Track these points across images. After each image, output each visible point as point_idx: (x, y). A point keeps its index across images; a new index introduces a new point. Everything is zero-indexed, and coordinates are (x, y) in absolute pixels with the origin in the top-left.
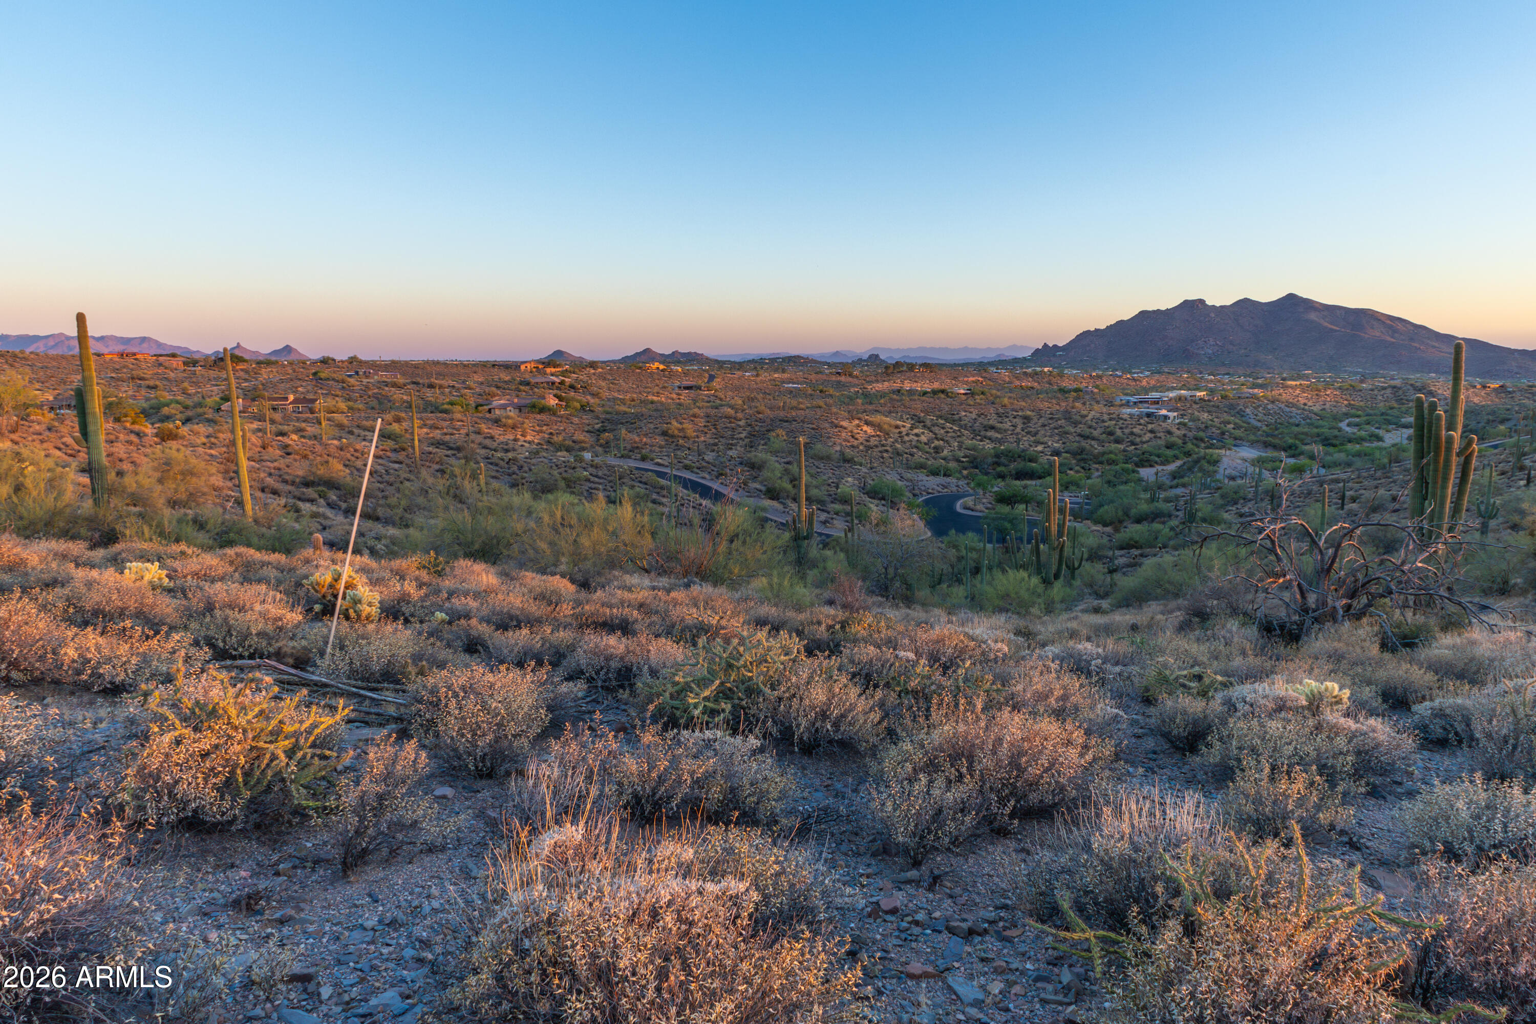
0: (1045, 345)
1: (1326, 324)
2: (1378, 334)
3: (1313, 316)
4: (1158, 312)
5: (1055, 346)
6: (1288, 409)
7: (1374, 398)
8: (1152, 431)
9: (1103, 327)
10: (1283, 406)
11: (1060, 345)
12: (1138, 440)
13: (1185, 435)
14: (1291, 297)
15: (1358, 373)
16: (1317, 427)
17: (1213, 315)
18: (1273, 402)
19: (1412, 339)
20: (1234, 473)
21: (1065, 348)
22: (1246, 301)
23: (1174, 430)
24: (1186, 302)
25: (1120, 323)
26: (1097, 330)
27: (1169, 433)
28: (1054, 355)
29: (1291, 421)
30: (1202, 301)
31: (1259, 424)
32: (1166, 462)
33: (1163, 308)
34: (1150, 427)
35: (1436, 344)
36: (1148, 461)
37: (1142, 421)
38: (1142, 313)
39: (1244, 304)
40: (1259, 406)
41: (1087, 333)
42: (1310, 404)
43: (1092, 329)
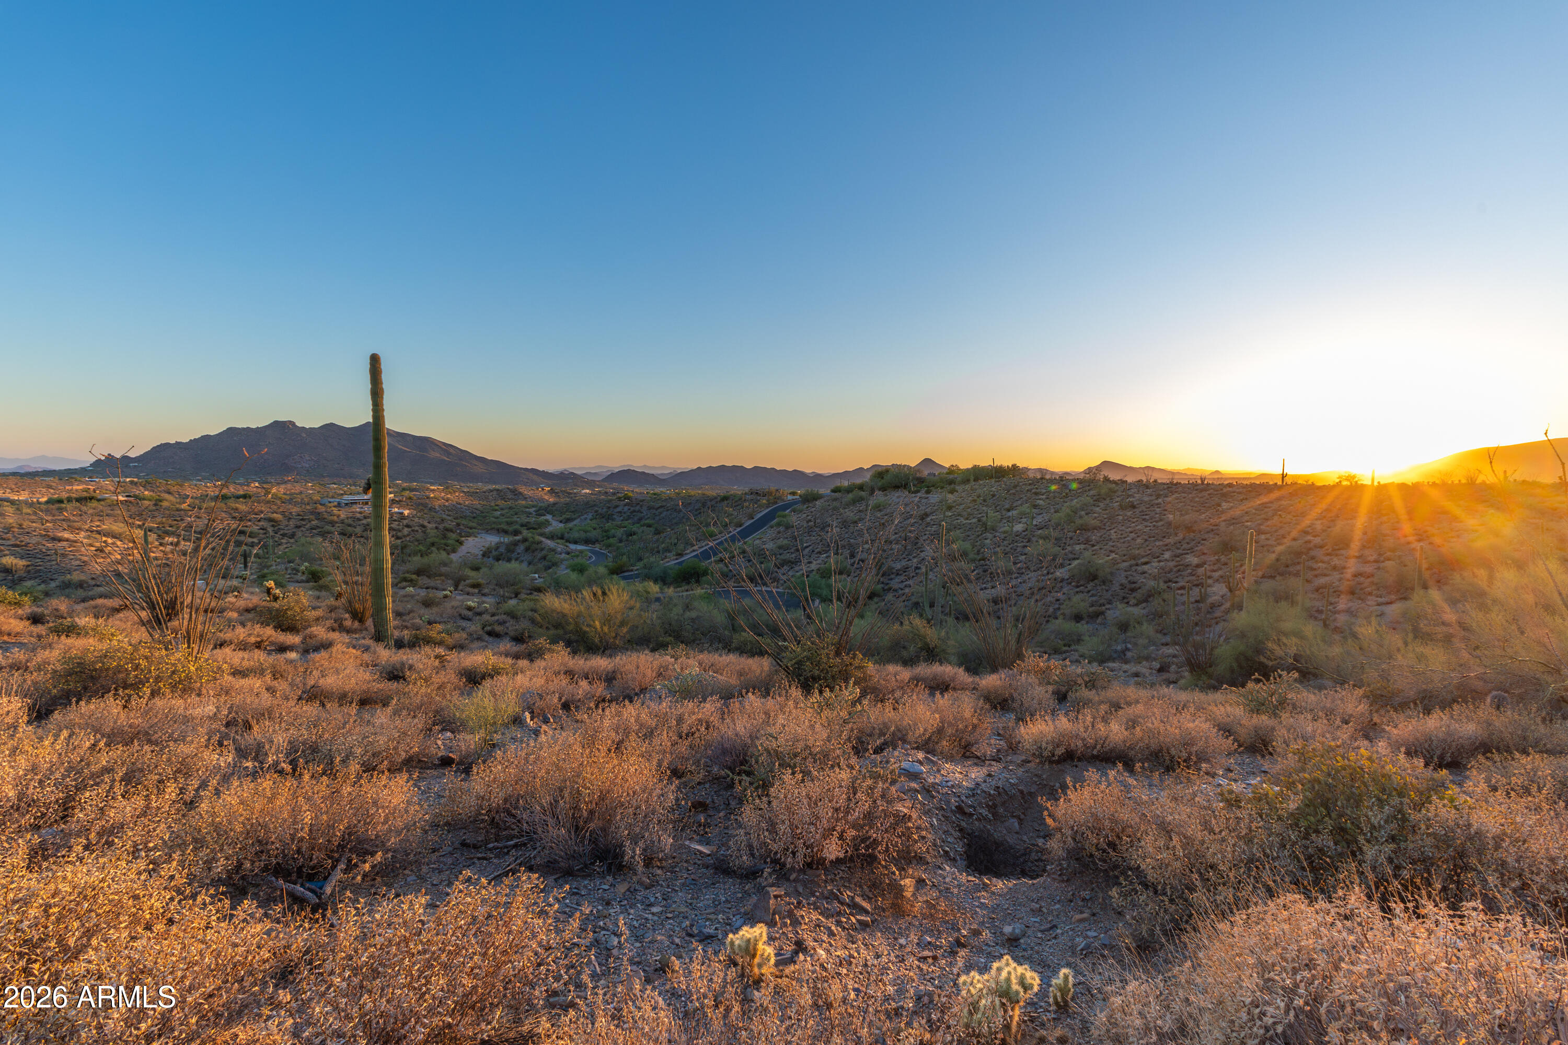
0: (109, 456)
1: (400, 447)
4: (248, 430)
5: (125, 457)
9: (186, 440)
11: (132, 456)
17: (306, 435)
19: (461, 460)
21: (138, 459)
22: (332, 425)
24: (276, 422)
25: (205, 437)
26: (179, 443)
30: (291, 423)
33: (253, 427)
39: (331, 427)
41: (165, 447)
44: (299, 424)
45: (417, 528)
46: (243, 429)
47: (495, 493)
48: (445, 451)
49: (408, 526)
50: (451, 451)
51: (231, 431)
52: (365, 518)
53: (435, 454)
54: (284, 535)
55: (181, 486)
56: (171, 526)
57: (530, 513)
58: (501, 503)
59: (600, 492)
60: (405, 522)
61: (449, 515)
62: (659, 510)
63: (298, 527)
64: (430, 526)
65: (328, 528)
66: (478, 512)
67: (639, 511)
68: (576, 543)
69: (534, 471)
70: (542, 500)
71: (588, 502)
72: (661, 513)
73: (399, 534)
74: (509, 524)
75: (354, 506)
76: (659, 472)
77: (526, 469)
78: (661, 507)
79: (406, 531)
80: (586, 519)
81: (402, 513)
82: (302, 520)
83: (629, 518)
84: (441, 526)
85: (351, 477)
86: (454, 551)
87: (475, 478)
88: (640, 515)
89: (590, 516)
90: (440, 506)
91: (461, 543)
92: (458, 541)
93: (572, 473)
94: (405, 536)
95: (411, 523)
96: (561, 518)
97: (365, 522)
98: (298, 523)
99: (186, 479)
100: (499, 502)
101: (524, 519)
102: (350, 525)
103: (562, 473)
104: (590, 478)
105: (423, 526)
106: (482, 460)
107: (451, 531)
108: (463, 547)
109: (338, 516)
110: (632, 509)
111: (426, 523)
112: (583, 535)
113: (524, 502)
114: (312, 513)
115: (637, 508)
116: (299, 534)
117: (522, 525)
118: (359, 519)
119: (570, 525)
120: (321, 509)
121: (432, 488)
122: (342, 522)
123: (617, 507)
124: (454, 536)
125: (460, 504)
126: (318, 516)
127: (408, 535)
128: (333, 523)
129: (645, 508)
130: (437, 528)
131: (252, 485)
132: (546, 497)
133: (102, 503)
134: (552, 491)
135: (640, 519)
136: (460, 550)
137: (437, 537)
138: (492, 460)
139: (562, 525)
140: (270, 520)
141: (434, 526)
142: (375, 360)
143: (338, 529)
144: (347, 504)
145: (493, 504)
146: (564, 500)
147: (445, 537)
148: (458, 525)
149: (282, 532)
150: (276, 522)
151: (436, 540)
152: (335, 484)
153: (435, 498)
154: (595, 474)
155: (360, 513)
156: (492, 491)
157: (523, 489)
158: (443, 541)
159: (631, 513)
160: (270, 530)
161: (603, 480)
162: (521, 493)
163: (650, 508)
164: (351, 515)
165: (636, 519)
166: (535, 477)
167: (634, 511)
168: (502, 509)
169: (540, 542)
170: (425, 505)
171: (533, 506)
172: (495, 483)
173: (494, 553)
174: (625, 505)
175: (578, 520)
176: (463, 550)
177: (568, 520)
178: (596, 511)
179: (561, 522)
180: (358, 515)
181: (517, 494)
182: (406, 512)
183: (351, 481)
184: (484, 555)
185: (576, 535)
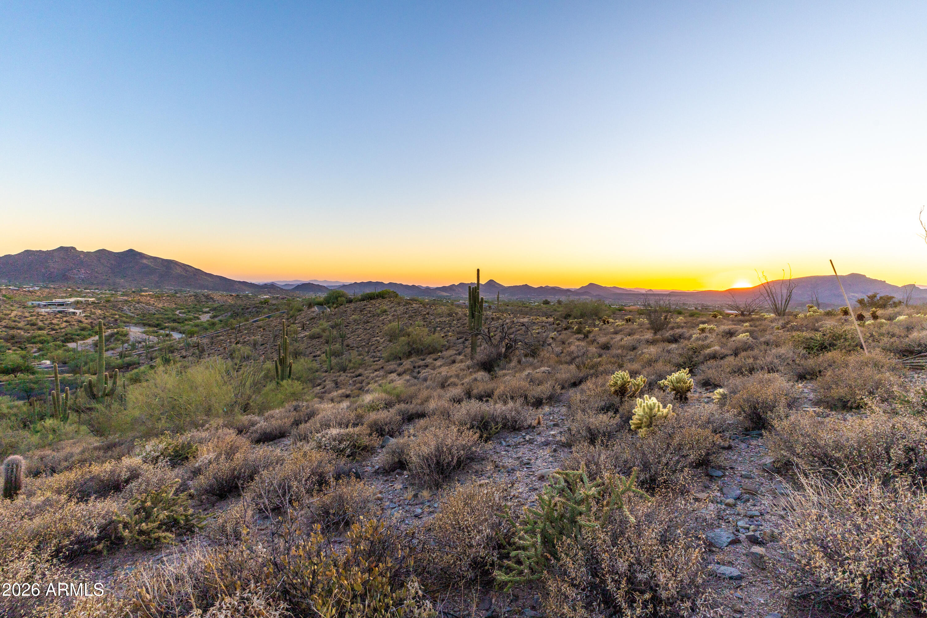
1: (153, 266)
3: (145, 261)
4: (39, 252)
6: (147, 307)
7: (186, 301)
8: (66, 321)
10: (144, 305)
12: (57, 327)
13: (91, 322)
14: (131, 251)
15: (172, 289)
16: (166, 315)
17: (82, 256)
18: (138, 303)
20: (139, 340)
22: (103, 250)
23: (83, 320)
24: (62, 247)
27: (80, 322)
29: (150, 312)
30: (73, 248)
31: (133, 315)
32: (84, 338)
34: (65, 319)
36: (72, 339)
37: (58, 316)
40: (131, 305)
42: (156, 304)
53: (179, 270)
69: (244, 283)
104: (283, 288)
144: (45, 305)
154: (291, 285)
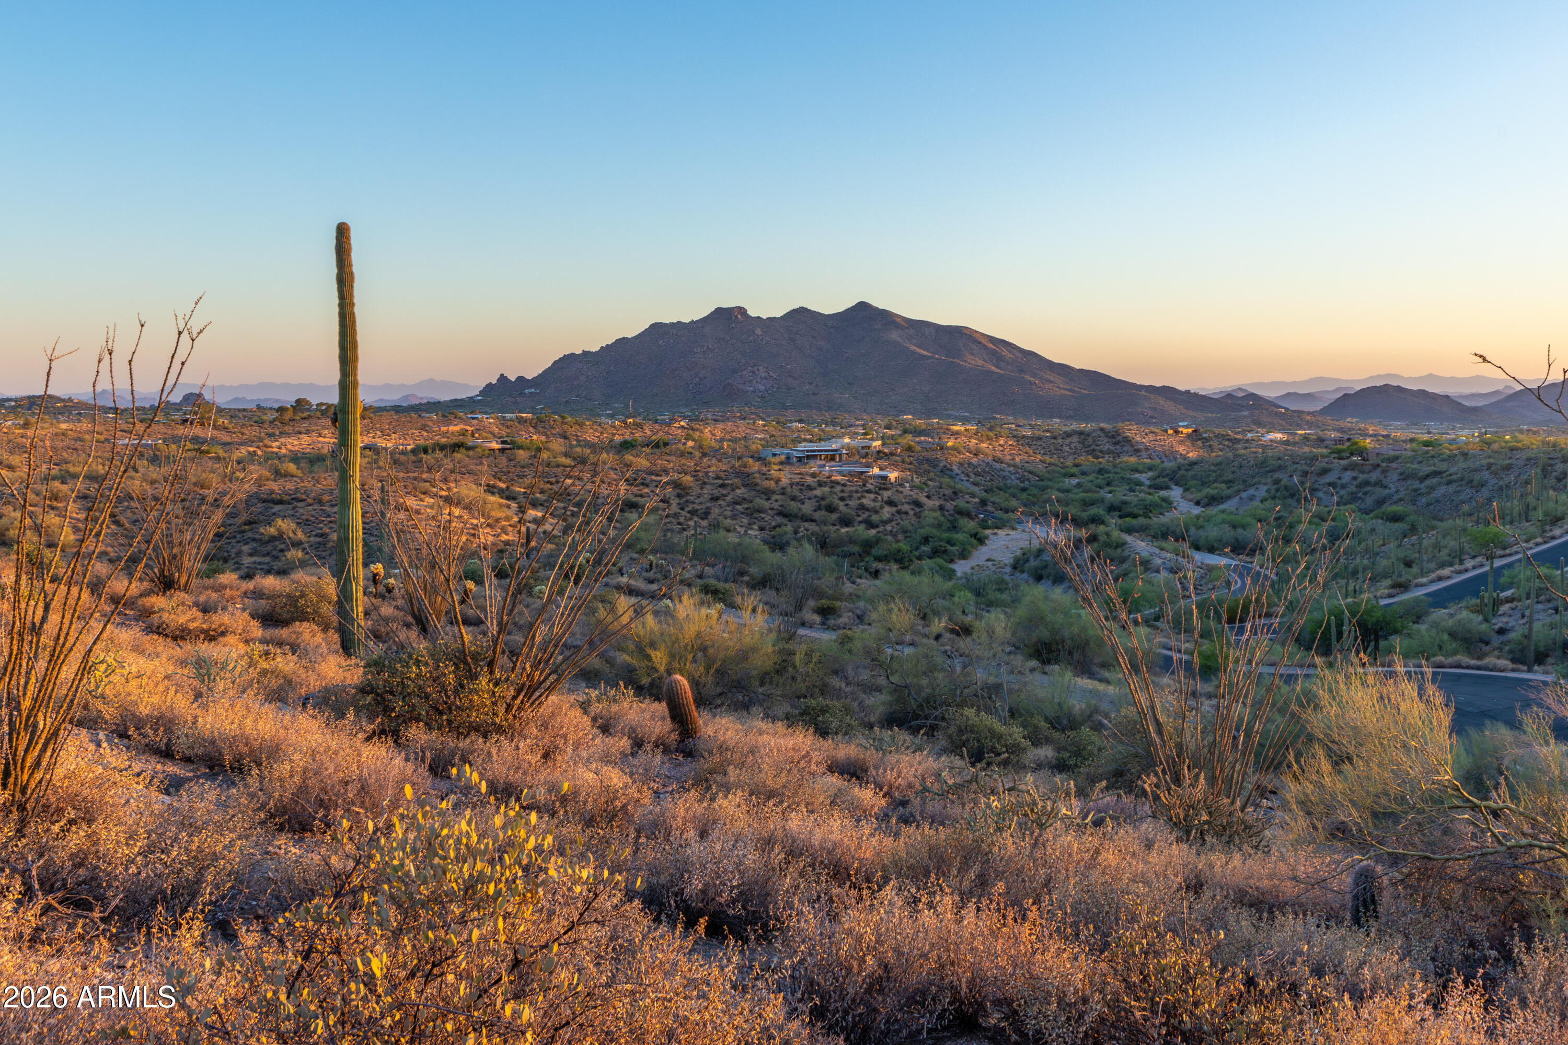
0: (502, 378)
1: (913, 348)
2: (980, 362)
3: (894, 335)
4: (678, 325)
5: (520, 379)
9: (595, 348)
11: (529, 376)
14: (863, 307)
17: (759, 331)
19: (1021, 371)
21: (536, 382)
22: (802, 311)
24: (719, 311)
25: (622, 341)
26: (586, 354)
28: (522, 394)
29: (1007, 483)
30: (742, 311)
33: (686, 320)
35: (1052, 378)
38: (656, 327)
39: (800, 315)
41: (568, 360)
43: (579, 352)
44: (752, 313)
45: (906, 507)
46: (672, 324)
47: (1075, 439)
48: (993, 353)
49: (891, 503)
50: (1005, 352)
51: (657, 329)
52: (820, 484)
53: (974, 361)
54: (693, 513)
55: (581, 425)
56: (542, 492)
57: (1139, 484)
58: (1087, 461)
59: (1306, 438)
60: (886, 494)
61: (976, 484)
62: (1428, 482)
63: (715, 499)
64: (929, 503)
65: (760, 502)
66: (1034, 478)
67: (1378, 483)
68: (1211, 550)
69: (1167, 392)
70: (1171, 454)
71: (1264, 462)
72: (1432, 488)
73: (875, 518)
74: (1086, 504)
75: (812, 463)
76: (1467, 391)
77: (1151, 389)
78: (1436, 474)
79: (887, 512)
80: (1252, 498)
81: (885, 478)
82: (722, 486)
83: (1353, 498)
84: (949, 505)
85: (829, 409)
86: (964, 555)
87: (1048, 408)
88: (1380, 492)
89: (1262, 491)
90: (961, 464)
91: (981, 541)
92: (975, 535)
93: (1253, 396)
94: (885, 523)
95: (896, 498)
96: (1199, 496)
97: (818, 492)
98: (716, 493)
99: (593, 414)
100: (1082, 459)
101: (1120, 494)
102: (794, 499)
103: (1229, 395)
104: (1293, 407)
105: (917, 504)
106: (1064, 370)
107: (968, 514)
108: (984, 549)
109: (778, 481)
110: (1362, 477)
111: (923, 499)
112: (1229, 533)
113: (1133, 459)
114: (739, 474)
115: (1375, 476)
116: (716, 511)
117: (1111, 509)
118: (810, 488)
119: (1213, 510)
120: (755, 466)
121: (956, 428)
122: (783, 492)
123: (1324, 472)
124: (971, 525)
125: (999, 461)
126: (747, 480)
127: (890, 521)
128: (767, 494)
129: (1393, 476)
130: (941, 508)
131: (676, 425)
132: (1181, 449)
133: (471, 453)
134: (1195, 436)
135: (1380, 502)
136: (975, 553)
137: (939, 526)
138: (1081, 371)
139: (1197, 511)
140: (676, 484)
141: (937, 503)
142: (342, 231)
143: (776, 506)
144: (800, 459)
145: (1069, 463)
146: (1217, 454)
147: (954, 528)
148: (983, 503)
149: (690, 508)
150: (684, 489)
151: (935, 532)
152: (800, 421)
153: (954, 448)
154: (1308, 397)
155: (813, 475)
156: (1068, 435)
157: (1133, 432)
158: (945, 535)
159: (1359, 486)
160: (674, 502)
161: (1326, 411)
162: (1127, 440)
163: (1405, 477)
164: (797, 479)
165: (1369, 501)
166: (1169, 406)
167: (1367, 483)
168: (1084, 474)
169: (1121, 545)
170: (933, 463)
171: (1150, 469)
172: (1087, 419)
173: (1033, 563)
174: (1345, 469)
175: (1236, 500)
176: (981, 555)
177: (1213, 500)
178: (1277, 482)
179: (1198, 503)
180: (809, 480)
181: (1119, 441)
182: (893, 475)
183: (828, 416)
184: (1015, 567)
185: (1212, 532)
